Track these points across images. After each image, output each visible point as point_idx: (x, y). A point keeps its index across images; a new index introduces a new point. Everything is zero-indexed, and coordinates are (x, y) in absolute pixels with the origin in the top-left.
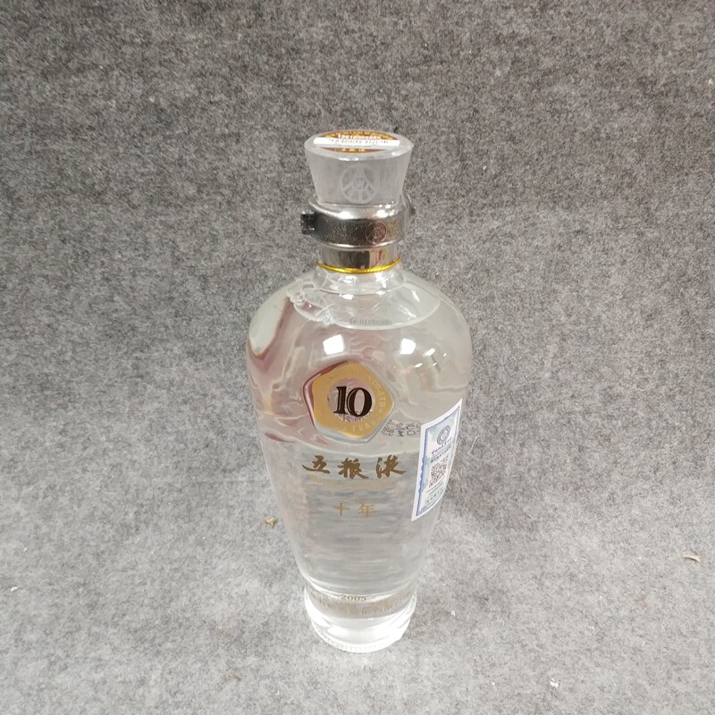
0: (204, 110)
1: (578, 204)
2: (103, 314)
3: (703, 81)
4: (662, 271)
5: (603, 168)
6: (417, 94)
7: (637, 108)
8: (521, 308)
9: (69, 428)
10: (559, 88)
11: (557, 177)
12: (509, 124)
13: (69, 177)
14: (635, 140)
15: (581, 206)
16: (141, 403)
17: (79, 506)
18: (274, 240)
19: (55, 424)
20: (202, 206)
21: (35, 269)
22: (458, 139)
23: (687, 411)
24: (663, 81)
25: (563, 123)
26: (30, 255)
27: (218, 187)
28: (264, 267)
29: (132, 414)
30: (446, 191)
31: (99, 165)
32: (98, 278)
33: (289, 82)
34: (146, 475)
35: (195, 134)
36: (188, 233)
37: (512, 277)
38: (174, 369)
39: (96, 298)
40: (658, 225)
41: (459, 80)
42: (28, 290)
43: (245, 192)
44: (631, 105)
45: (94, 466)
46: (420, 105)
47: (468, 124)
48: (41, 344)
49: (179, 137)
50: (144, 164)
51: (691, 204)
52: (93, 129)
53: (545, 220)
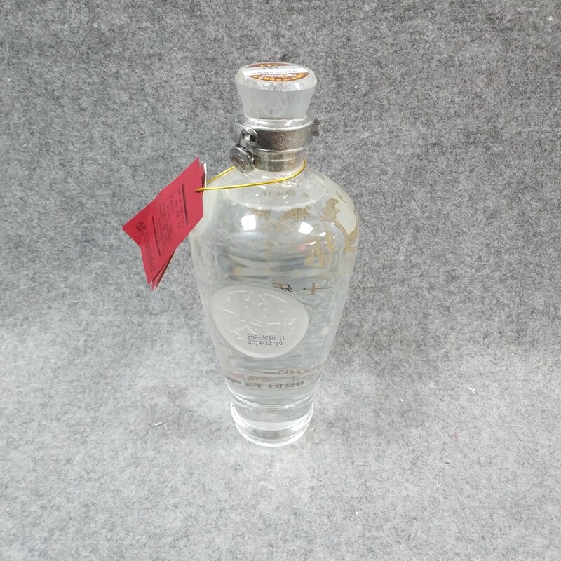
0: (134, 34)
1: (435, 121)
2: (60, 192)
3: (544, 18)
4: (503, 179)
5: (456, 90)
6: (300, 24)
7: (486, 40)
8: (384, 205)
9: (37, 276)
10: (419, 22)
11: (417, 97)
12: (377, 51)
13: (36, 84)
14: (484, 67)
15: (438, 122)
16: (89, 261)
17: (45, 333)
18: (187, 140)
19: (26, 273)
20: (133, 110)
21: (12, 155)
22: (334, 62)
23: (516, 292)
24: (509, 17)
25: (422, 51)
26: (8, 143)
27: (145, 96)
28: (180, 161)
29: (83, 269)
30: (325, 105)
31: (58, 75)
32: (57, 164)
33: (199, 13)
34: (94, 313)
35: (127, 53)
36: (123, 131)
37: (378, 179)
38: (113, 236)
39: (55, 179)
40: (503, 141)
41: (334, 14)
42: (6, 170)
43: (165, 100)
44: (480, 37)
45: (56, 305)
46: (303, 34)
47: (342, 50)
48: (16, 213)
49: (115, 56)
50: (90, 76)
51: (532, 124)
52: (53, 47)
53: (407, 133)
